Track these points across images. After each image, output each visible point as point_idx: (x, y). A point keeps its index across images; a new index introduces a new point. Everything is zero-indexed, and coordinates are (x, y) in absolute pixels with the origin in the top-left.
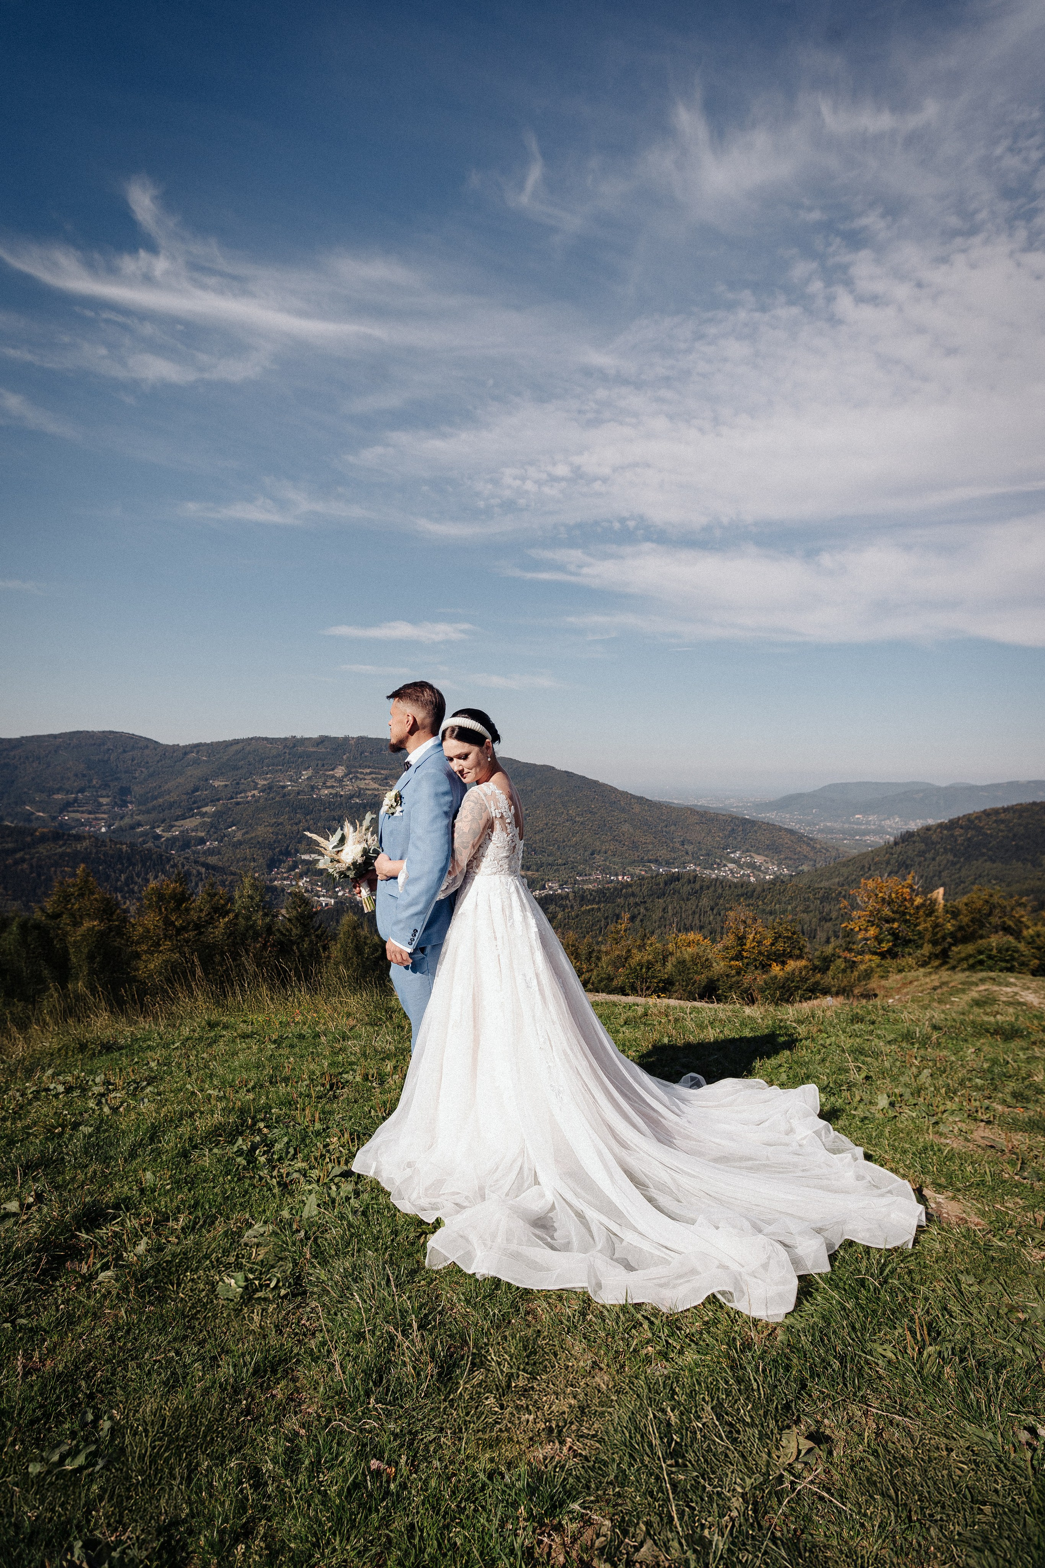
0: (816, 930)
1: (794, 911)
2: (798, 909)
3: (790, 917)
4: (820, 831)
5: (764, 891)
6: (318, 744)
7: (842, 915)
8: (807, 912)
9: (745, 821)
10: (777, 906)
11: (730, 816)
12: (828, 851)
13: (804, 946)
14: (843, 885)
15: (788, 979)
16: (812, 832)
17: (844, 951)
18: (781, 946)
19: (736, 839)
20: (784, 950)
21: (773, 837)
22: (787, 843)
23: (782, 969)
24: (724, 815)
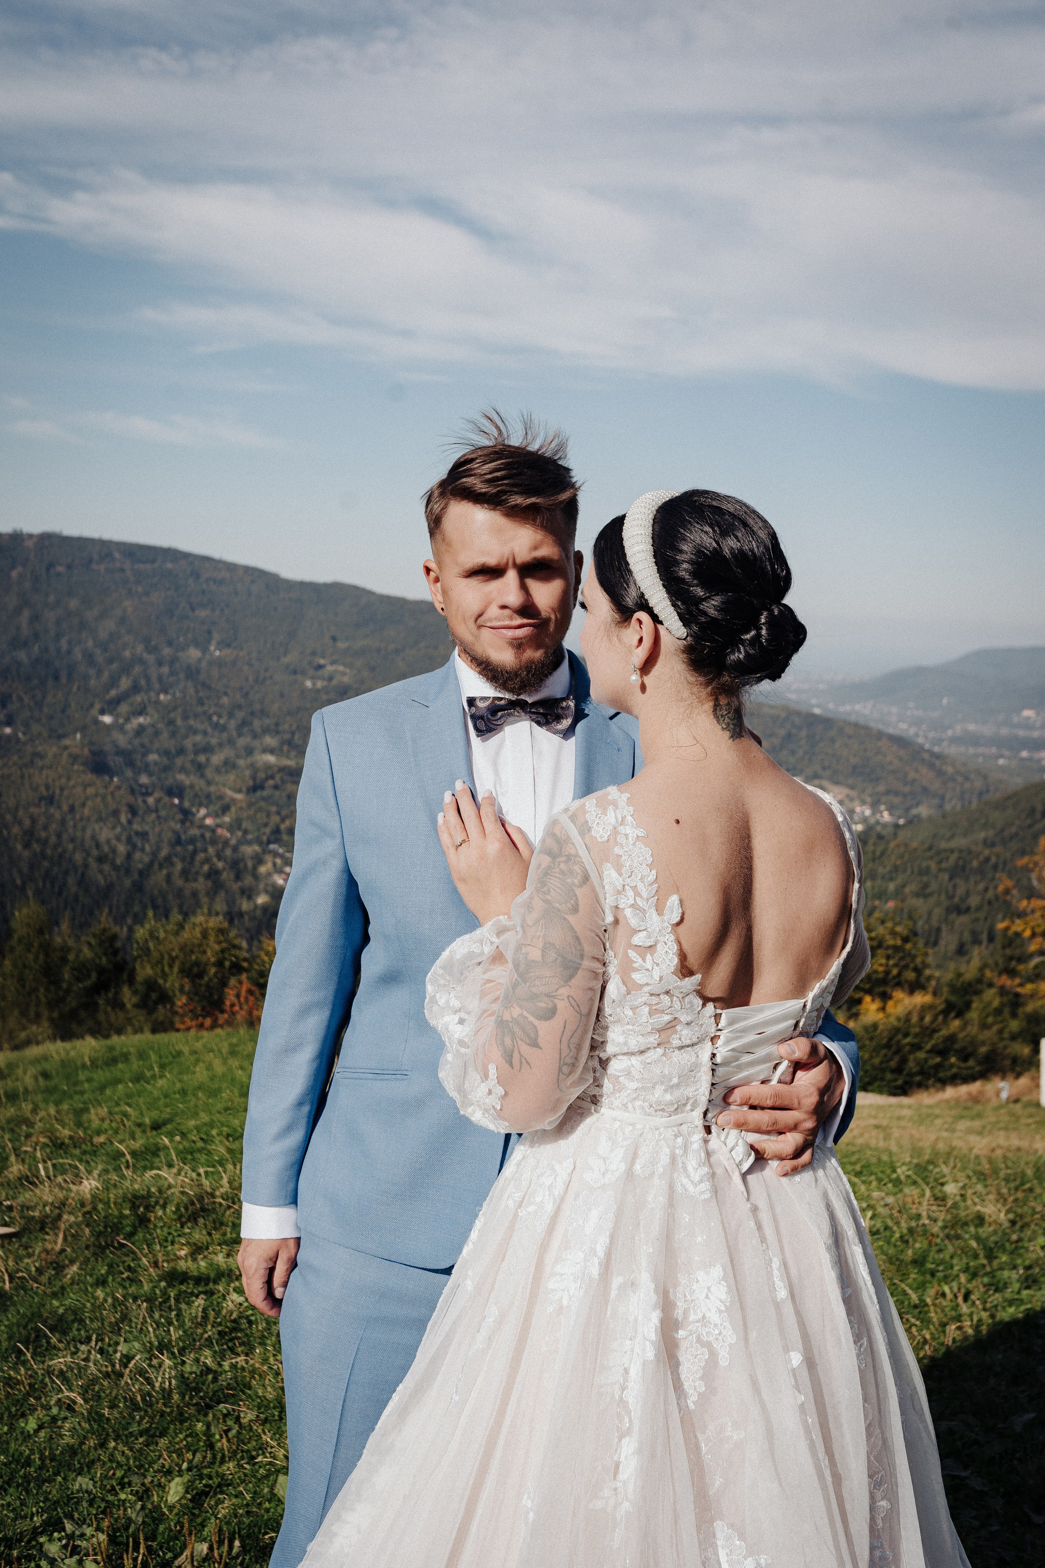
0: (939, 930)
1: (899, 894)
2: (907, 890)
3: (891, 905)
4: (955, 740)
7: (990, 903)
8: (926, 896)
9: (811, 720)
11: (784, 708)
12: (967, 779)
13: (925, 966)
14: (993, 845)
15: (897, 1030)
16: (939, 742)
17: (1000, 974)
18: (881, 965)
19: (793, 752)
20: (887, 973)
21: (865, 750)
22: (891, 763)
23: (883, 1009)
24: (772, 707)
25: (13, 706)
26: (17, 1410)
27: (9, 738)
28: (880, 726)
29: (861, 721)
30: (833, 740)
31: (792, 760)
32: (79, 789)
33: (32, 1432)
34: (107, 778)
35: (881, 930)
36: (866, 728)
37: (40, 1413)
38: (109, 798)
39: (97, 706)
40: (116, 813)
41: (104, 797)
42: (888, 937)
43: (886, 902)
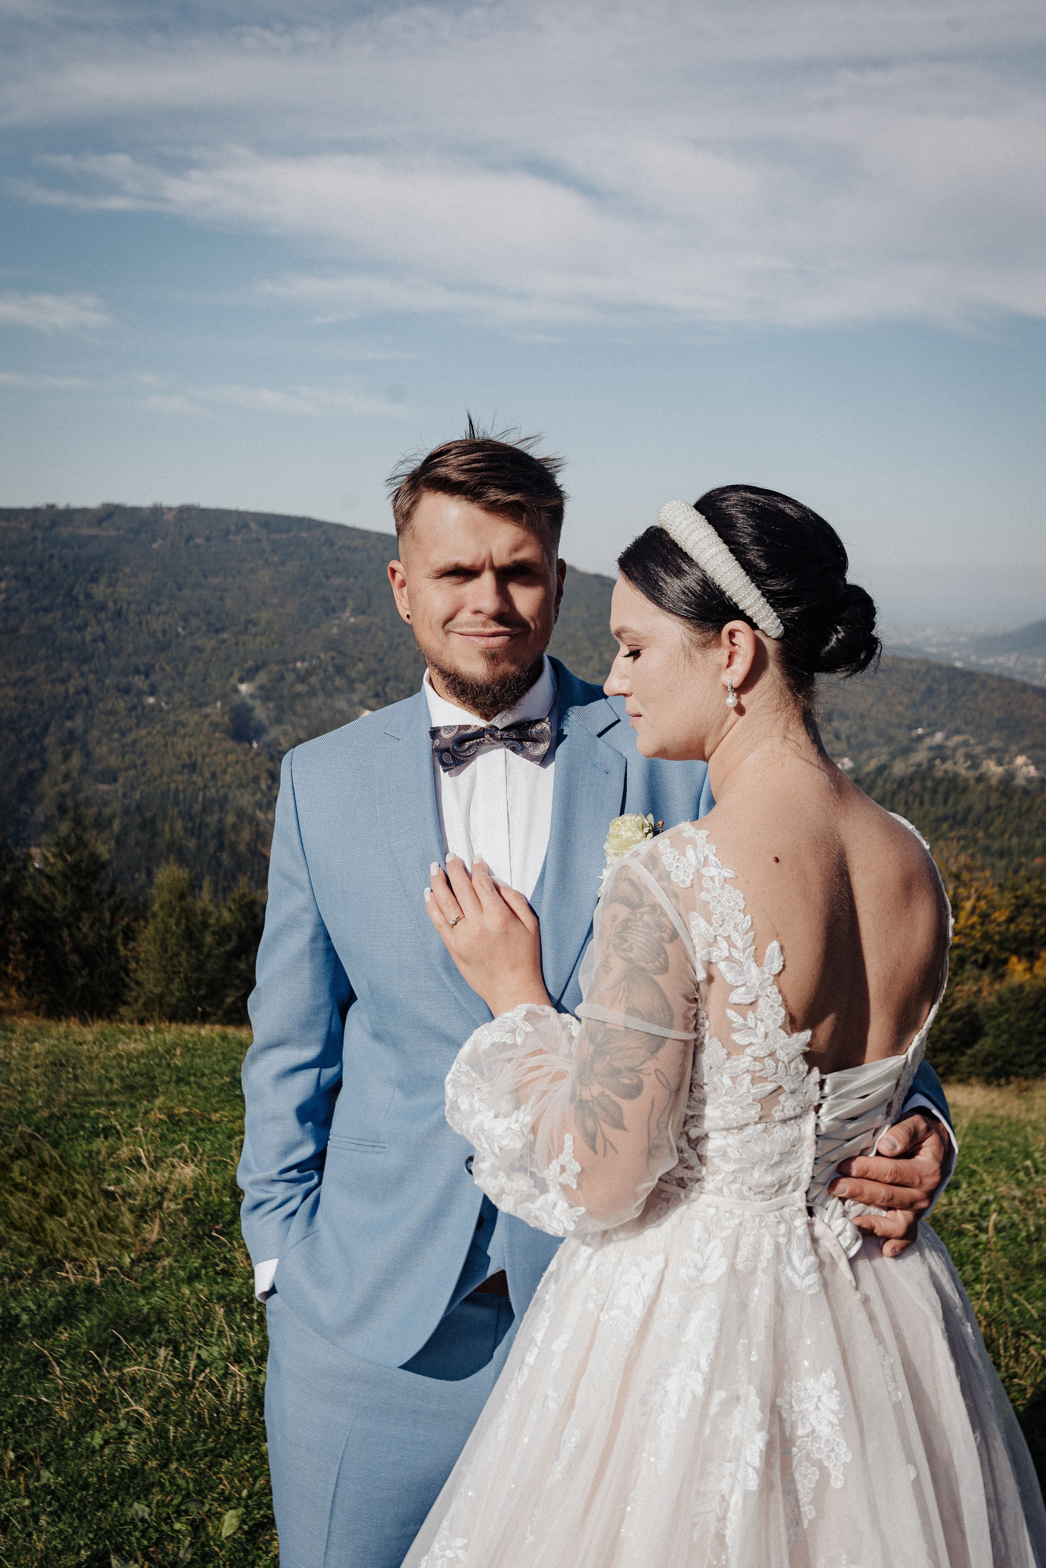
3: (1038, 861)
5: (988, 810)
6: (100, 522)
9: (953, 673)
10: (1015, 841)
11: (926, 662)
18: (1028, 924)
19: (934, 707)
20: (1034, 932)
21: (1009, 703)
22: (1037, 716)
23: (1030, 969)
24: (911, 662)
25: (155, 677)
26: (86, 1422)
27: (152, 708)
28: (1025, 679)
29: (1006, 674)
30: (975, 694)
31: (933, 715)
32: (220, 756)
33: (98, 1447)
34: (247, 745)
35: (1027, 889)
36: (1010, 680)
37: (108, 1425)
38: (249, 765)
39: (237, 675)
40: (256, 779)
41: (244, 765)
42: (1035, 896)
43: (1033, 858)
